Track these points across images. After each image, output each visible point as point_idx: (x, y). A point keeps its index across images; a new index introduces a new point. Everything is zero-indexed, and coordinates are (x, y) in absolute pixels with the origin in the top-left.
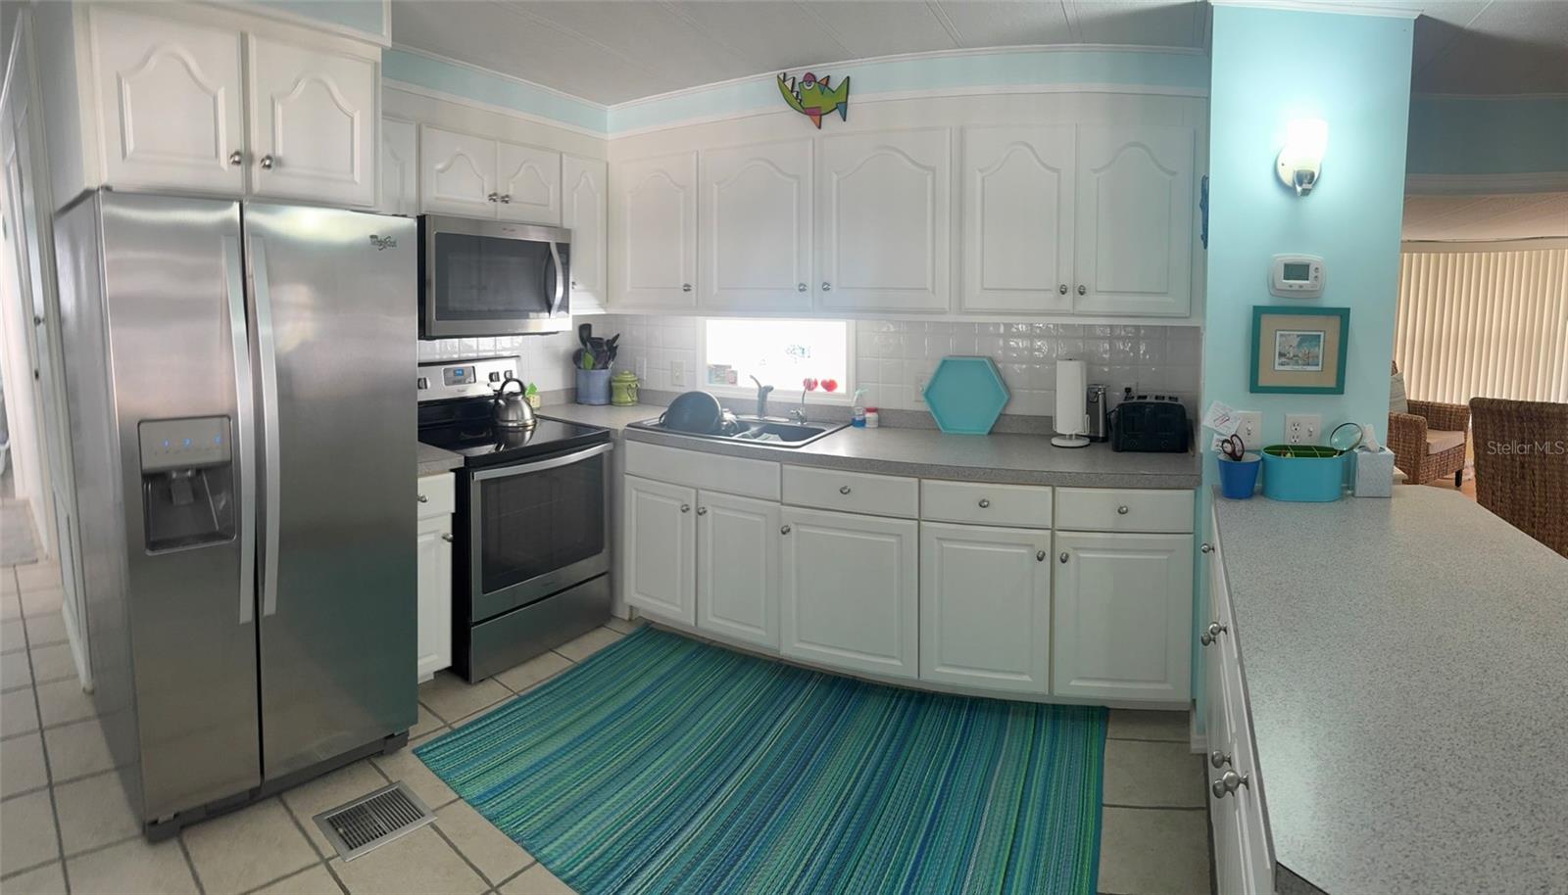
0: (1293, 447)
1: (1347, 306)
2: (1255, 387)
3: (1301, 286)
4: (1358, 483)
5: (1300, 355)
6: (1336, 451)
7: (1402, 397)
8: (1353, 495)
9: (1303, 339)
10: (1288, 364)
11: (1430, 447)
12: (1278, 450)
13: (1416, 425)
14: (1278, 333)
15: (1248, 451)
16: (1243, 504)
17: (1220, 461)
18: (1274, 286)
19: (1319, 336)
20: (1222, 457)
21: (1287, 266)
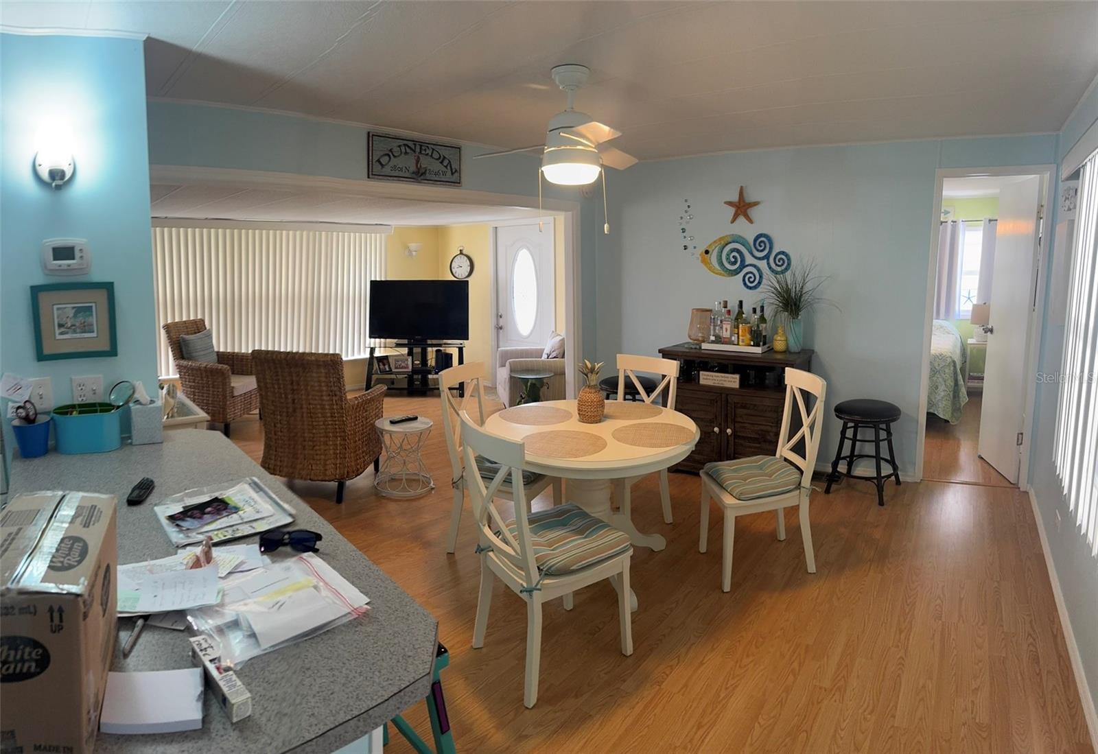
0: (80, 406)
1: (112, 281)
2: (41, 357)
3: (69, 266)
4: (134, 433)
5: (77, 324)
6: (114, 406)
7: (211, 350)
8: (131, 444)
9: (78, 311)
10: (67, 333)
11: (234, 390)
12: (65, 410)
13: (221, 373)
14: (55, 307)
15: (40, 414)
16: (37, 462)
17: (15, 427)
18: (46, 267)
19: (91, 307)
20: (16, 423)
21: (55, 250)
